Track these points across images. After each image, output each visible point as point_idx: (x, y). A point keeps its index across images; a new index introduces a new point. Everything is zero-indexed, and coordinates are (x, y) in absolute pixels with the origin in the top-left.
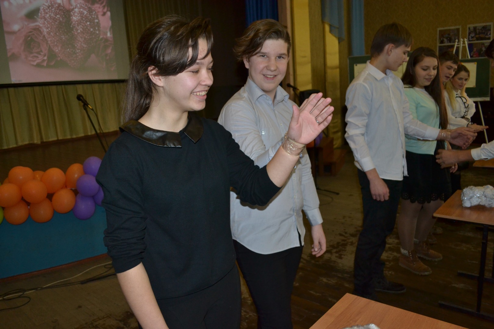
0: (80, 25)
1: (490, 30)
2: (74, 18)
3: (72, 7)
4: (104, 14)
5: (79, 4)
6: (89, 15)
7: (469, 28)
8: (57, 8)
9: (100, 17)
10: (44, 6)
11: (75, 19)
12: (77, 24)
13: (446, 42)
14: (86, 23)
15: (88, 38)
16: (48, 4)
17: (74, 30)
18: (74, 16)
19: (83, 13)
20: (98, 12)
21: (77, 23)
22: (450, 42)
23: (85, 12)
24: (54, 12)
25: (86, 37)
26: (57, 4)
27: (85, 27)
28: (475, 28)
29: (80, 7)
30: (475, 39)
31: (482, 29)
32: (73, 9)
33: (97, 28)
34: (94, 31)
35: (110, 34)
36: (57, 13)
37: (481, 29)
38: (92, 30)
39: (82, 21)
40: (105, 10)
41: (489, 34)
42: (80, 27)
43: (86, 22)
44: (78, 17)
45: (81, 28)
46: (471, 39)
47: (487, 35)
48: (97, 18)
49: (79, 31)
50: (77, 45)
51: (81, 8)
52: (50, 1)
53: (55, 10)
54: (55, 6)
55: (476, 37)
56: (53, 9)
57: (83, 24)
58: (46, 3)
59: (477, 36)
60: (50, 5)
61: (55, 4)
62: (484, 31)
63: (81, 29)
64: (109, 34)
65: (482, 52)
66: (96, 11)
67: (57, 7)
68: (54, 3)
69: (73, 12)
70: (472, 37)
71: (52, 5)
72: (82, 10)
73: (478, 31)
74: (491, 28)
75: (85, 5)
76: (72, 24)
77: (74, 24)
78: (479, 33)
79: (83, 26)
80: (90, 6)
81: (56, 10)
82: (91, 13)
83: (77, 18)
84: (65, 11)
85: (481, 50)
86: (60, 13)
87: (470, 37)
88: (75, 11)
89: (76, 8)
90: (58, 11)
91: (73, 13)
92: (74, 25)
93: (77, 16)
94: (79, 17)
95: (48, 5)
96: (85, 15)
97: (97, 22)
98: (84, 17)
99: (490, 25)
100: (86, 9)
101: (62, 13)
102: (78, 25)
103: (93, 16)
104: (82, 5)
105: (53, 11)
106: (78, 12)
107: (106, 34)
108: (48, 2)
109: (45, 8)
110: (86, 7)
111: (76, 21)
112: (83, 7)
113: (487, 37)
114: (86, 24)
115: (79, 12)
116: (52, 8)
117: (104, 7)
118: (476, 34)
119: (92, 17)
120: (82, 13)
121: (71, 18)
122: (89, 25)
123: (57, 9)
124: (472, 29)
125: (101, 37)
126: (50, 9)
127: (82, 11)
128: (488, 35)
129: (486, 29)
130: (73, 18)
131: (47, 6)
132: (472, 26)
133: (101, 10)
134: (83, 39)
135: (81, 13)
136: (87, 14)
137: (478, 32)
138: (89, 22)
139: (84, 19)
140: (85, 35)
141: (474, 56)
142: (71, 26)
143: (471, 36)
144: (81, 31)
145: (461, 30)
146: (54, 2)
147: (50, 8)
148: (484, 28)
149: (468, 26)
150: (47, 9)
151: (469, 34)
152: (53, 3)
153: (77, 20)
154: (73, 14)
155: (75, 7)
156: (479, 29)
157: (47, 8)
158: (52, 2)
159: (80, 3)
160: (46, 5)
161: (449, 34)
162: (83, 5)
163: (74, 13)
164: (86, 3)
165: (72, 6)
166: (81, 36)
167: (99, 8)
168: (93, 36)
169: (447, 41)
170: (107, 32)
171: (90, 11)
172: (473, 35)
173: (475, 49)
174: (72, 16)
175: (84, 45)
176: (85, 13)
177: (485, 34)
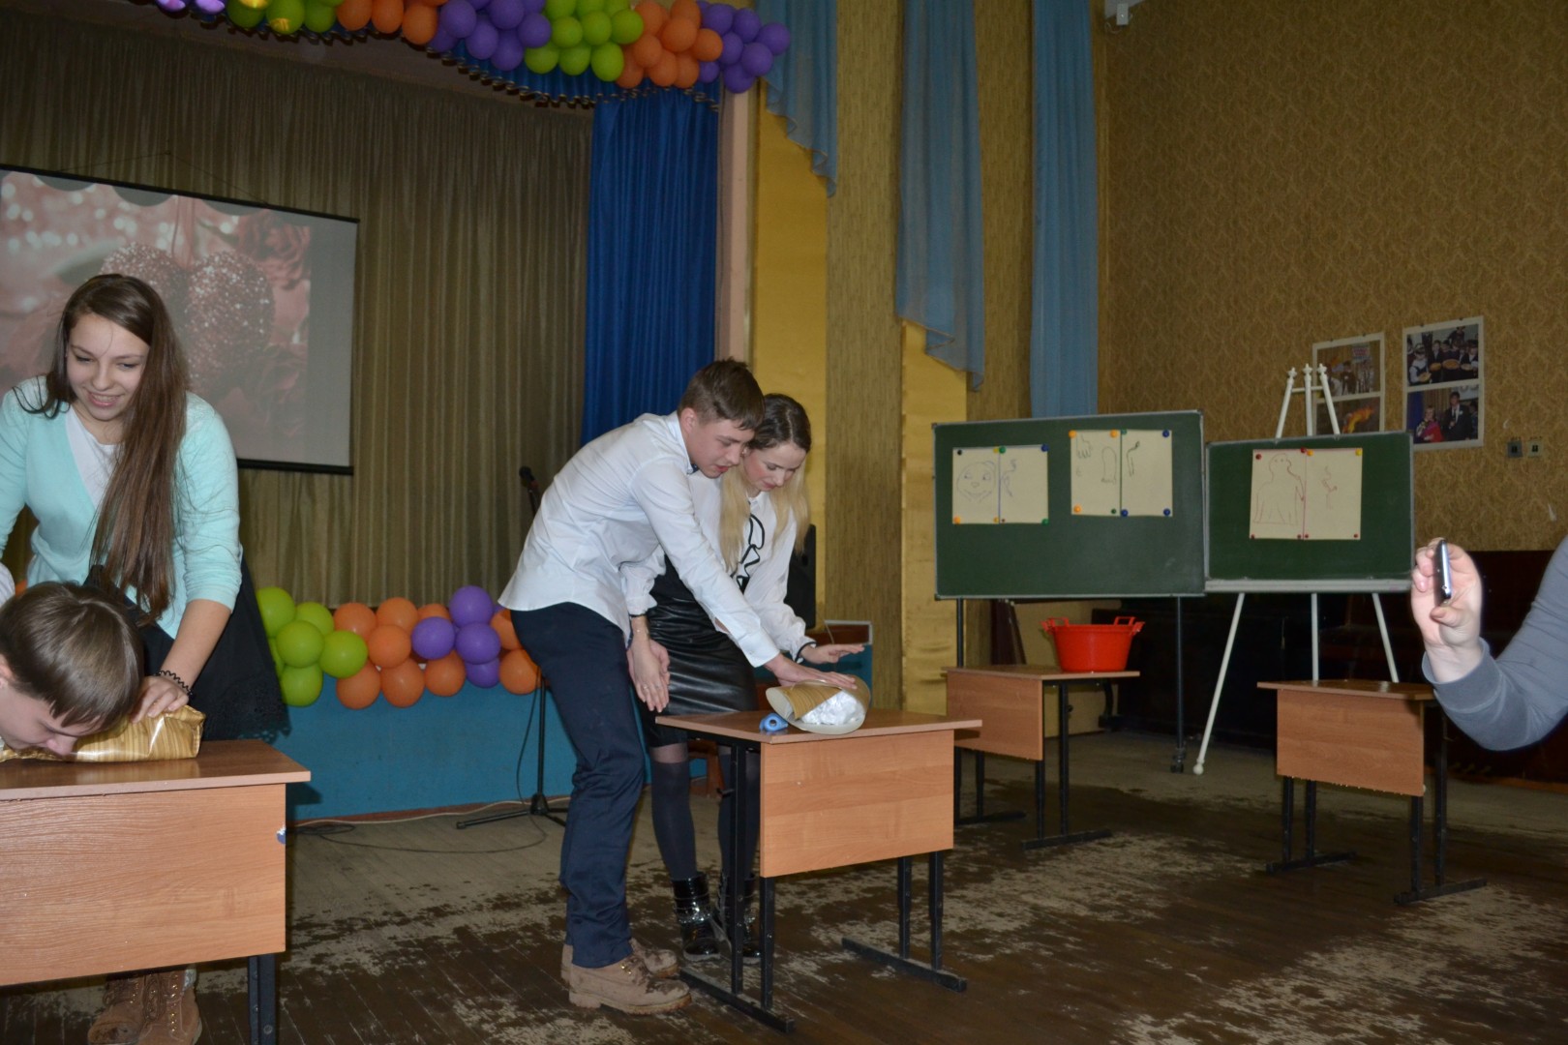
0: (213, 308)
1: (1475, 343)
2: (198, 290)
3: (198, 263)
4: (291, 285)
5: (220, 256)
6: (244, 286)
7: (1410, 341)
8: (152, 263)
9: (278, 293)
10: (118, 256)
11: (202, 292)
12: (204, 305)
13: (1341, 390)
14: (233, 305)
15: (231, 343)
16: (130, 252)
17: (193, 321)
18: (200, 286)
19: (228, 280)
20: (276, 278)
21: (203, 303)
22: (1352, 390)
23: (234, 276)
24: (143, 271)
25: (226, 341)
26: (155, 252)
27: (227, 315)
28: (1427, 339)
29: (221, 263)
30: (1427, 376)
31: (1450, 340)
32: (201, 267)
33: (261, 321)
34: (251, 328)
35: (302, 339)
36: (151, 275)
37: (1447, 342)
38: (246, 323)
39: (220, 300)
40: (297, 275)
41: (1471, 357)
42: (210, 315)
43: (233, 303)
44: (209, 289)
45: (214, 316)
46: (1415, 379)
47: (1466, 360)
48: (269, 294)
49: (207, 325)
50: (192, 359)
51: (223, 266)
52: (137, 244)
53: (146, 267)
54: (148, 257)
55: (1430, 372)
56: (141, 265)
57: (221, 308)
58: (126, 247)
59: (1435, 366)
60: (135, 254)
61: (150, 251)
62: (1455, 349)
63: (213, 320)
64: (296, 339)
65: (1452, 424)
66: (268, 277)
67: (154, 260)
68: (146, 249)
69: (199, 274)
70: (1420, 372)
71: (139, 254)
72: (224, 271)
73: (1435, 348)
74: (1477, 335)
75: (236, 258)
76: (190, 306)
77: (195, 306)
78: (1442, 357)
79: (219, 310)
80: (251, 261)
81: (150, 268)
82: (252, 282)
83: (206, 292)
84: (174, 272)
85: (1449, 415)
86: (158, 274)
87: (1413, 371)
88: (205, 273)
89: (208, 265)
90: (154, 270)
91: (197, 276)
92: (195, 309)
93: (206, 285)
94: (212, 288)
95: (128, 253)
96: (231, 283)
97: (265, 304)
98: (227, 290)
99: (1477, 326)
100: (238, 269)
101: (166, 277)
102: (206, 310)
103: (257, 289)
104: (229, 259)
105: (141, 270)
106: (213, 276)
107: (289, 339)
108: (130, 246)
109: (118, 261)
110: (239, 265)
111: (204, 298)
112: (230, 264)
113: (1467, 367)
114: (232, 309)
115: (216, 275)
116: (138, 262)
117: (295, 267)
118: (1431, 360)
119: (253, 291)
120: (225, 278)
121: (191, 289)
122: (241, 309)
123: (153, 266)
124: (1417, 341)
125: (271, 344)
126: (131, 265)
127: (225, 274)
128: (1470, 363)
129: (1462, 342)
130: (194, 289)
131: (125, 256)
132: (1416, 332)
133: (283, 274)
134: (214, 346)
135: (222, 280)
136: (238, 282)
137: (1436, 354)
138: (240, 303)
139: (227, 294)
140: (221, 337)
141: (1427, 438)
142: (186, 311)
143: (1417, 368)
144: (211, 324)
145: (1382, 346)
146: (147, 246)
147: (134, 261)
148: (1457, 335)
149: (1406, 331)
150: (123, 264)
151: (1411, 359)
152: (144, 248)
153: (206, 295)
154: (198, 281)
155: (206, 261)
156: (1438, 342)
157: (124, 261)
158: (141, 246)
159: (224, 253)
160: (122, 254)
161: (1348, 364)
162: (233, 258)
163: (200, 278)
164: (241, 255)
165: (197, 258)
166: (209, 337)
167: (280, 268)
168: (248, 341)
169: (1344, 388)
170: (292, 334)
171: (250, 274)
172: (1420, 363)
173: (1429, 414)
174: (192, 284)
175: (214, 362)
176: (234, 281)
177: (1461, 357)
